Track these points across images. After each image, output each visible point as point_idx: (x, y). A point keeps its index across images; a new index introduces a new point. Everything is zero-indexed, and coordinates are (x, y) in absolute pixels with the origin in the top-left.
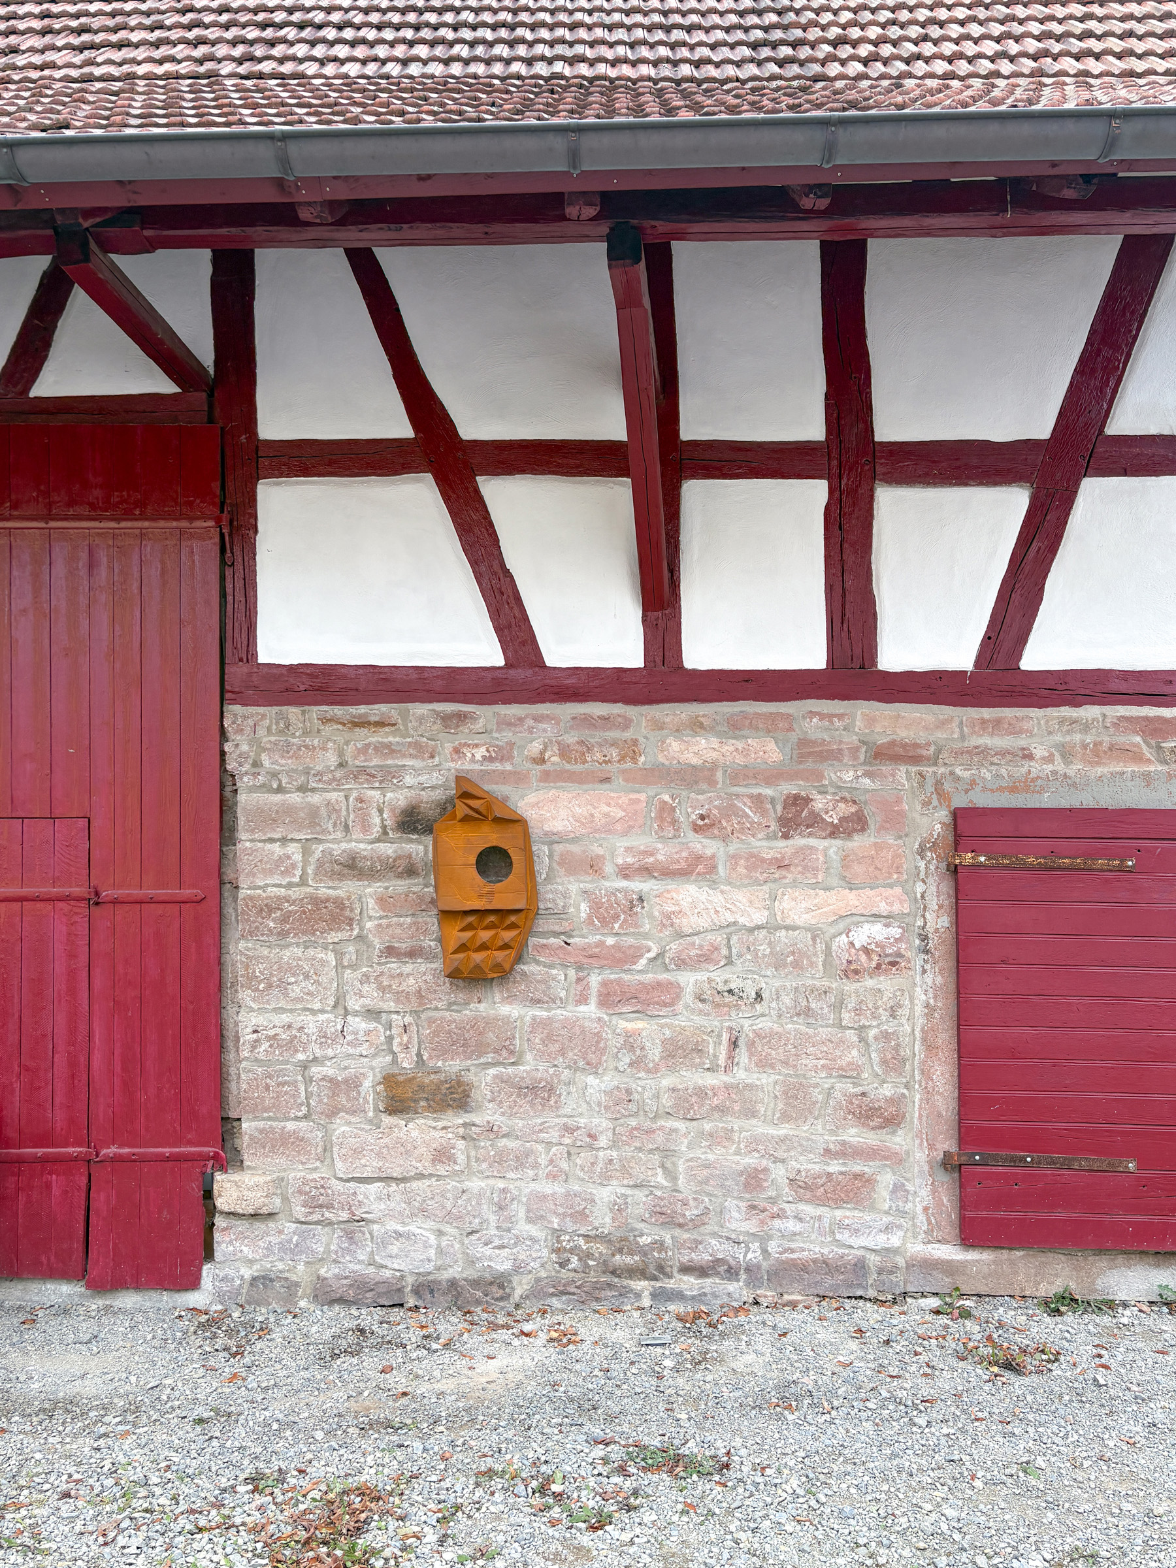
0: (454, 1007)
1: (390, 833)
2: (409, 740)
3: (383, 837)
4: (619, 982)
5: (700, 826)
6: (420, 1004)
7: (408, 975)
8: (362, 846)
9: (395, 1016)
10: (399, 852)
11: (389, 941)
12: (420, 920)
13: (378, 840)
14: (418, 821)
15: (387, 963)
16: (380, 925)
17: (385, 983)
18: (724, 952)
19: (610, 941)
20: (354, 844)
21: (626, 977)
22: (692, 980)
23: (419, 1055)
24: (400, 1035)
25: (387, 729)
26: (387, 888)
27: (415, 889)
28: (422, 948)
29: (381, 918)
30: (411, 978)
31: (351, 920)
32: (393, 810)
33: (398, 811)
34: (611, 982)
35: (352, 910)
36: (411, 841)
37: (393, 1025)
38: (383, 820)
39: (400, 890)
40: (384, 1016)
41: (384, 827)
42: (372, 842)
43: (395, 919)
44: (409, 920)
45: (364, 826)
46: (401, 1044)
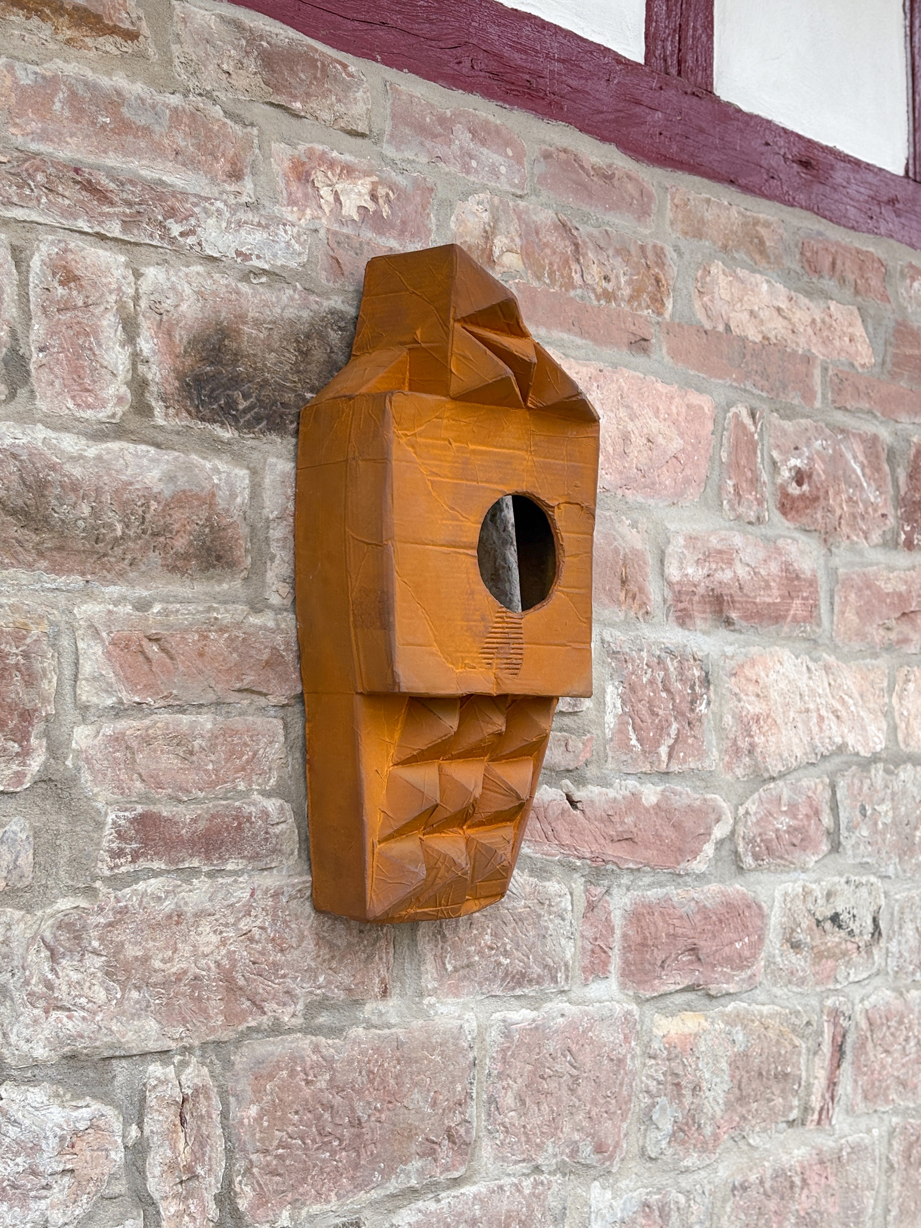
0: (323, 1019)
1: (158, 408)
2: (175, 100)
3: (134, 423)
4: (665, 907)
5: (793, 500)
6: (231, 1017)
7: (200, 915)
8: (69, 443)
9: (155, 1069)
10: (182, 483)
11: (145, 799)
12: (237, 722)
13: (118, 431)
14: (235, 381)
15: (135, 877)
16: (117, 739)
17: (132, 951)
18: (827, 820)
19: (651, 794)
20: (41, 433)
21: (675, 893)
22: (778, 895)
23: (226, 1198)
24: (169, 1136)
25: (108, 44)
26: (142, 606)
27: (224, 615)
28: (241, 820)
29: (119, 711)
30: (205, 927)
31: (27, 716)
32: (166, 329)
33: (181, 336)
34: (650, 908)
35: (31, 679)
36: (216, 447)
37: (152, 1101)
38: (136, 358)
39: (185, 614)
40: (121, 1070)
41: (139, 385)
42: (99, 434)
43: (164, 717)
44: (206, 721)
45: (76, 372)
46: (172, 1166)
